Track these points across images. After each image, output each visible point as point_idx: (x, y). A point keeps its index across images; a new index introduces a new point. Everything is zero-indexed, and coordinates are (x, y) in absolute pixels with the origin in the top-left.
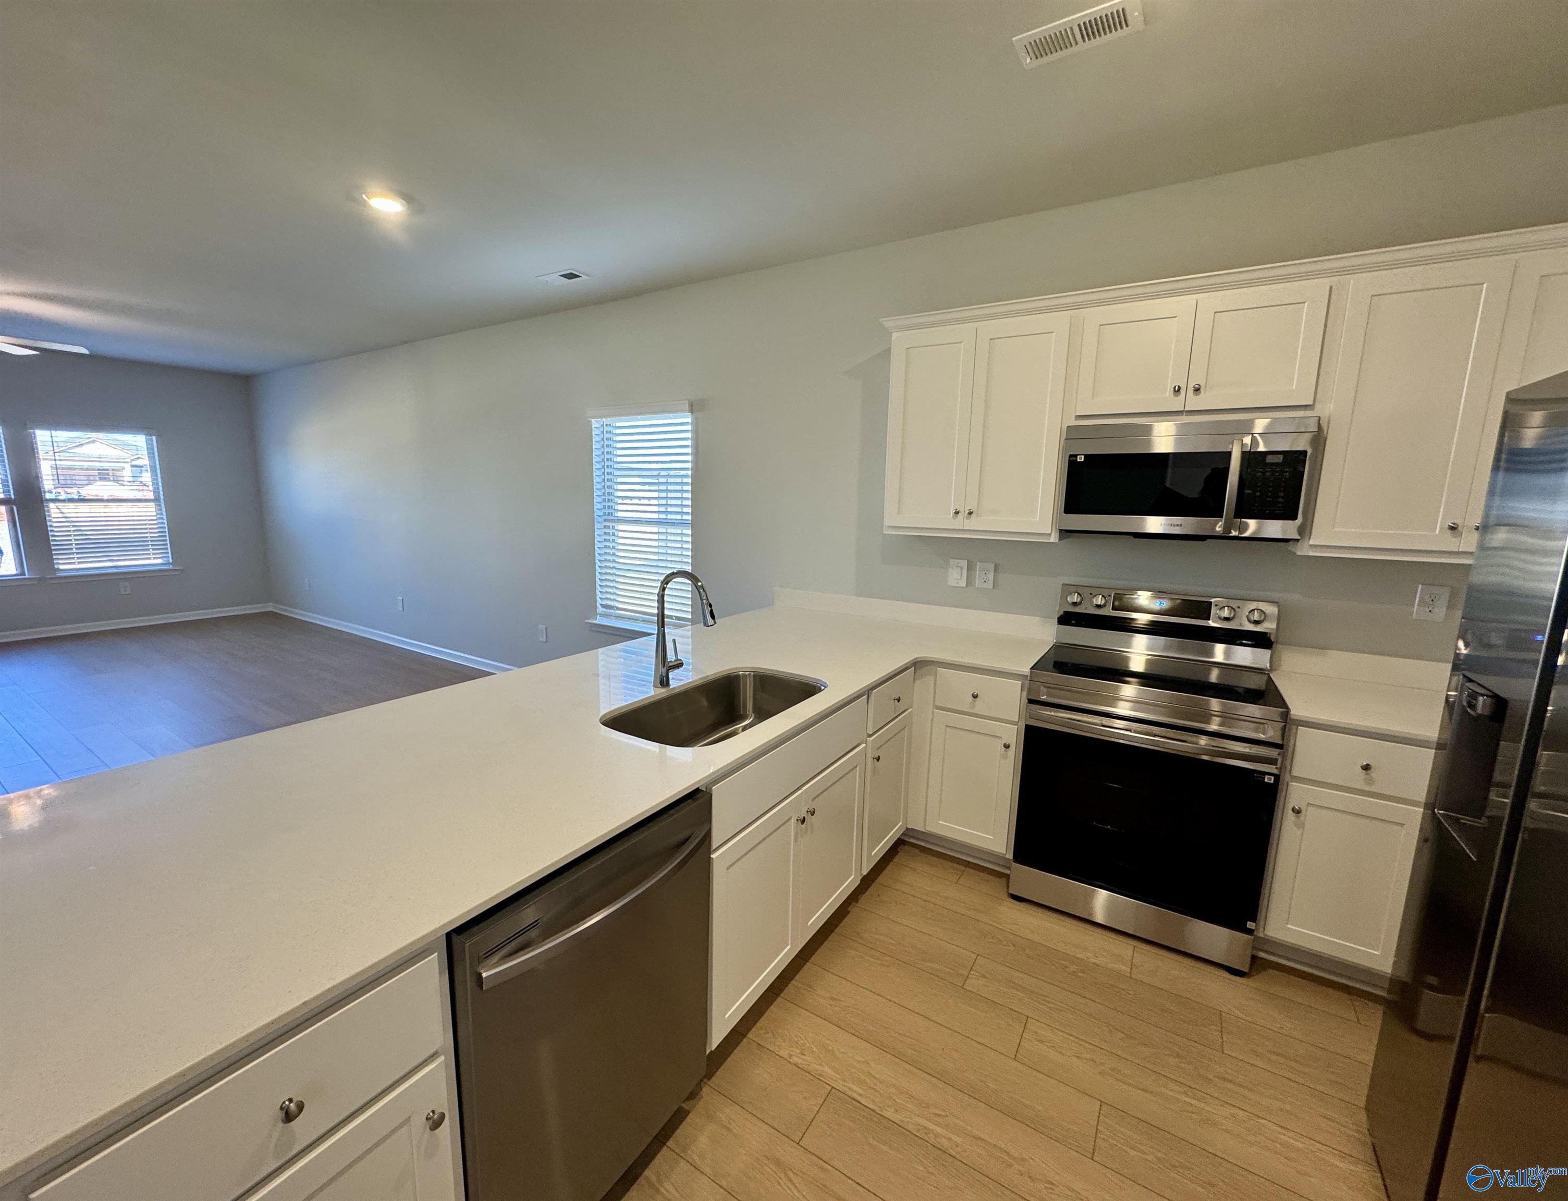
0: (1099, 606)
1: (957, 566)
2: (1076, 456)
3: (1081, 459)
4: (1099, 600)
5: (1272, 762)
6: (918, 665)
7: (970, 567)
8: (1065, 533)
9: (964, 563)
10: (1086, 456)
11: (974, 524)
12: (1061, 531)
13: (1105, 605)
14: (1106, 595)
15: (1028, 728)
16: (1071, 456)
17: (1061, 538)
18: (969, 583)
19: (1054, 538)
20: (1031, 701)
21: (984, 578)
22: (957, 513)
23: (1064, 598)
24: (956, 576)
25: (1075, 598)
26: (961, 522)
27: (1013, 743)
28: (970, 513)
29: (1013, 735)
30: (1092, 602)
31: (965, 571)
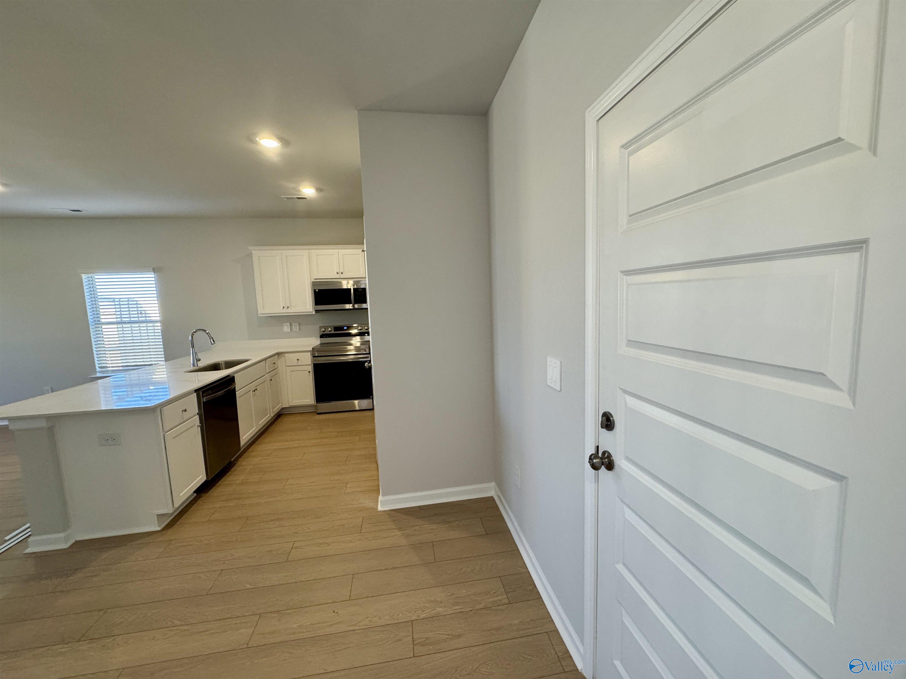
0: (330, 331)
1: (286, 325)
2: (316, 290)
3: (317, 290)
4: (330, 329)
5: (368, 357)
6: (278, 354)
7: (291, 325)
8: (317, 311)
9: (288, 324)
10: (318, 290)
11: (289, 310)
12: (315, 310)
13: (332, 330)
14: (331, 328)
15: (314, 365)
16: (314, 290)
17: (316, 313)
18: (291, 329)
19: (314, 313)
20: (314, 357)
21: (296, 328)
22: (284, 308)
23: (320, 330)
24: (286, 328)
25: (323, 330)
26: (285, 310)
27: (311, 370)
28: (288, 307)
29: (310, 368)
30: (328, 330)
31: (289, 327)
